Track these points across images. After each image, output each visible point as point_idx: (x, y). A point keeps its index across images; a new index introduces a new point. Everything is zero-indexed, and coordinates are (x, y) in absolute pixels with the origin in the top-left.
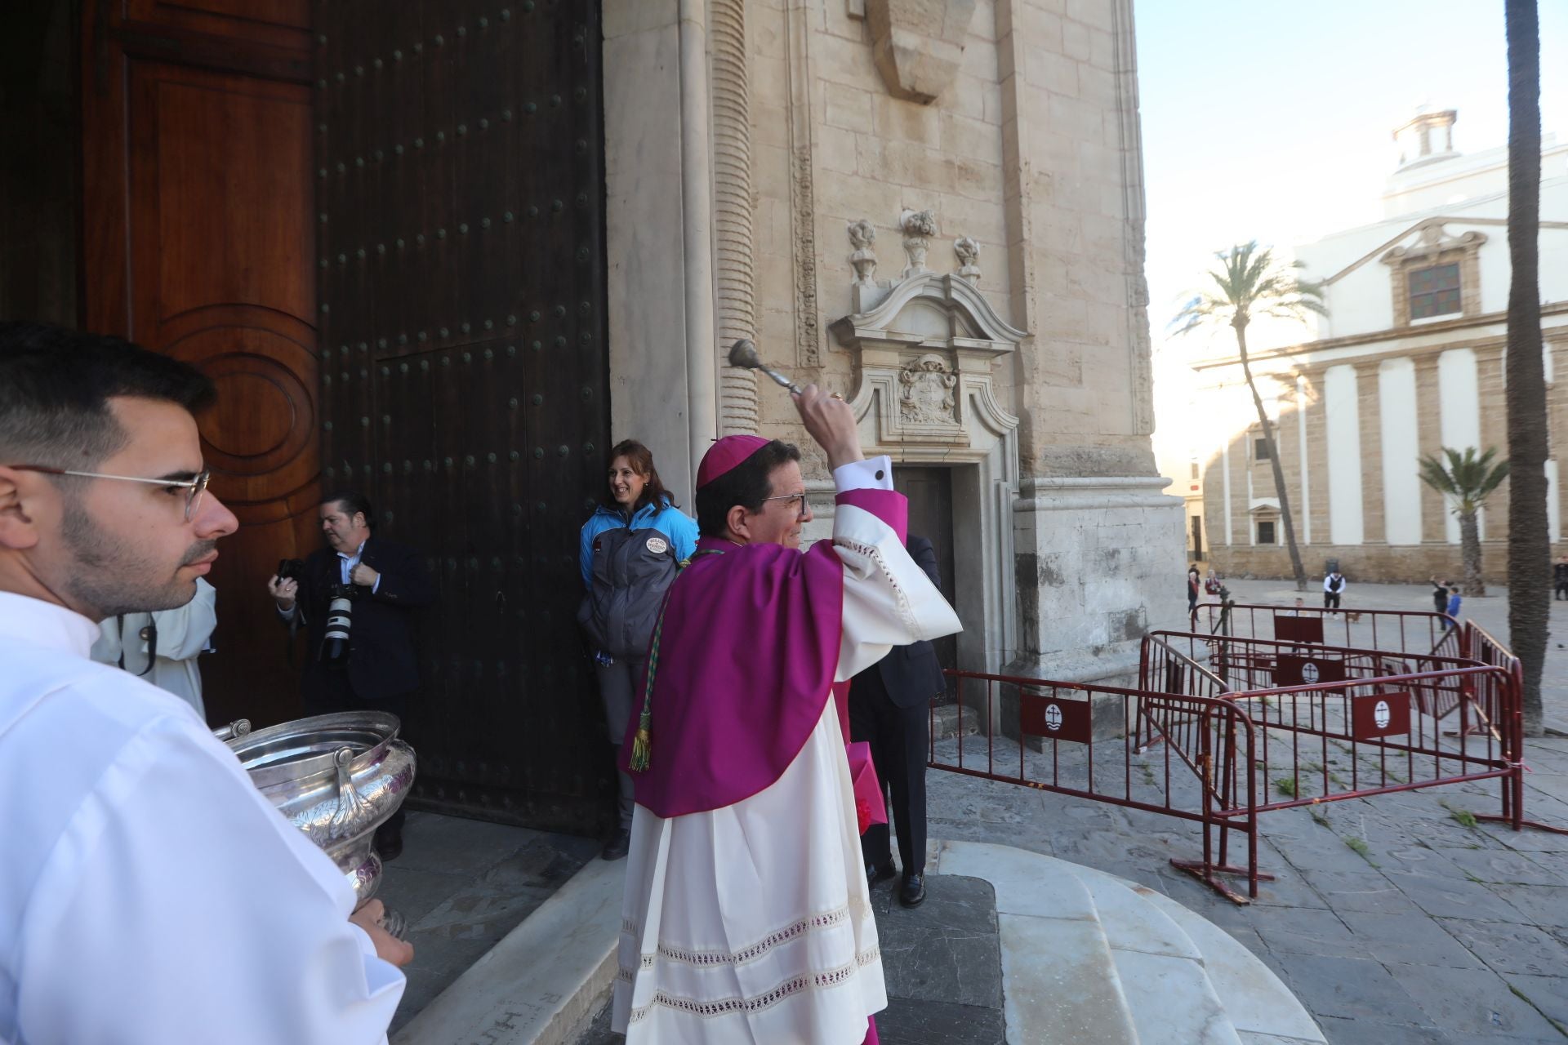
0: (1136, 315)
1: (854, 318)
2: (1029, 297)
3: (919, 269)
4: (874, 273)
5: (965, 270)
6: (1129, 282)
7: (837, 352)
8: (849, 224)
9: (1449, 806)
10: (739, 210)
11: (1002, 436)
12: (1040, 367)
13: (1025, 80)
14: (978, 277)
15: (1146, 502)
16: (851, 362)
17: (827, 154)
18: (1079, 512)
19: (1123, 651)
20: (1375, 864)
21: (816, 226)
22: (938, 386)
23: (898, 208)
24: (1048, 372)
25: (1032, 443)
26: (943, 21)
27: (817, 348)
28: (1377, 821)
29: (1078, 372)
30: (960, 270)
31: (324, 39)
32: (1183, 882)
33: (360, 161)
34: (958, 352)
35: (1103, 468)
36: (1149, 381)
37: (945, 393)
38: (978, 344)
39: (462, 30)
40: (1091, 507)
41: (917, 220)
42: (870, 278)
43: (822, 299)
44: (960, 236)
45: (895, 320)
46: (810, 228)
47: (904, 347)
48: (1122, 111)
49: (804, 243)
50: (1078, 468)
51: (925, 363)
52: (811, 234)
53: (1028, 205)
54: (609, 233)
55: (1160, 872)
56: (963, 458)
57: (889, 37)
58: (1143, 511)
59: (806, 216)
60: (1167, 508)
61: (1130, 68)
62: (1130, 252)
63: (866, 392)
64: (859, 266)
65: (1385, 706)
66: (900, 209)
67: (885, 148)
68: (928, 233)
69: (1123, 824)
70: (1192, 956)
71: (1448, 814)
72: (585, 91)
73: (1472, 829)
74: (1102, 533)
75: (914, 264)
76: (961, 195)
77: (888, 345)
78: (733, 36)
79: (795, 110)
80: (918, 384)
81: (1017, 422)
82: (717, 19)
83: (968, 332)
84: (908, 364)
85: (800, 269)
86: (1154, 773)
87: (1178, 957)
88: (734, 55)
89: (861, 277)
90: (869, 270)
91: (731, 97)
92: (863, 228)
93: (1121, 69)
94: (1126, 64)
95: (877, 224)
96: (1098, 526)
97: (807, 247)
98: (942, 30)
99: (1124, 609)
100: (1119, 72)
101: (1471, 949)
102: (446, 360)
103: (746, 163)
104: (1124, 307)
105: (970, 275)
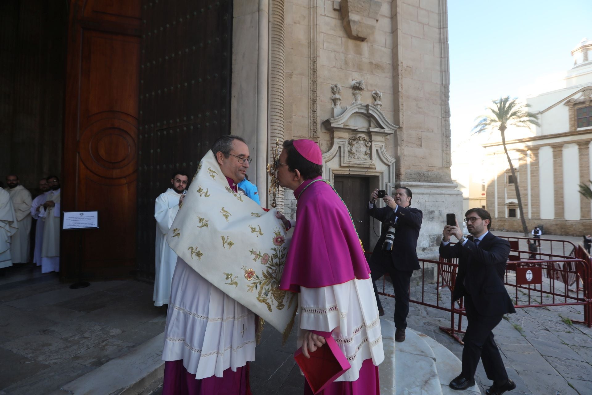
0: (445, 121)
1: (331, 120)
2: (401, 113)
3: (357, 102)
4: (340, 103)
5: (376, 103)
6: (442, 108)
7: (325, 132)
8: (331, 86)
9: (562, 317)
10: (279, 77)
11: (389, 166)
12: (405, 140)
13: (402, 32)
14: (381, 105)
15: (446, 193)
16: (330, 137)
17: (323, 60)
18: (418, 195)
19: (435, 250)
20: (524, 335)
21: (318, 85)
22: (364, 146)
23: (350, 80)
24: (408, 142)
25: (400, 168)
26: (369, 11)
27: (317, 131)
28: (530, 320)
29: (420, 142)
30: (374, 103)
31: (145, 21)
32: (443, 335)
33: (154, 62)
34: (372, 133)
35: (429, 179)
36: (449, 147)
37: (366, 149)
38: (380, 130)
39: (188, 16)
40: (423, 194)
41: (357, 84)
42: (339, 104)
43: (319, 112)
44: (375, 90)
45: (347, 121)
46: (316, 86)
47: (350, 131)
48: (441, 43)
49: (313, 92)
50: (419, 179)
51: (359, 137)
52: (316, 89)
53: (401, 79)
54: (232, 85)
55: (434, 331)
56: (373, 173)
57: (348, 16)
58: (445, 196)
59: (314, 82)
60: (455, 196)
61: (445, 26)
62: (443, 96)
63: (335, 147)
64: (335, 101)
65: (531, 272)
66: (351, 80)
67: (346, 58)
68: (361, 89)
69: (425, 314)
70: (431, 357)
71: (561, 319)
72: (226, 36)
73: (570, 325)
74: (427, 204)
75: (356, 100)
76: (375, 75)
77: (344, 130)
78: (280, 16)
79: (312, 44)
80: (355, 145)
81: (395, 160)
82: (274, 10)
83: (376, 126)
84: (352, 137)
85: (312, 102)
86: (442, 297)
87: (426, 356)
88: (280, 22)
89: (335, 105)
90: (338, 103)
91: (278, 37)
92: (336, 87)
93: (442, 27)
94: (443, 25)
95: (342, 86)
96: (426, 201)
97: (314, 94)
98: (369, 13)
99: (436, 234)
100: (440, 28)
101: (556, 368)
102: (178, 130)
103: (283, 60)
104: (440, 118)
105: (377, 105)
